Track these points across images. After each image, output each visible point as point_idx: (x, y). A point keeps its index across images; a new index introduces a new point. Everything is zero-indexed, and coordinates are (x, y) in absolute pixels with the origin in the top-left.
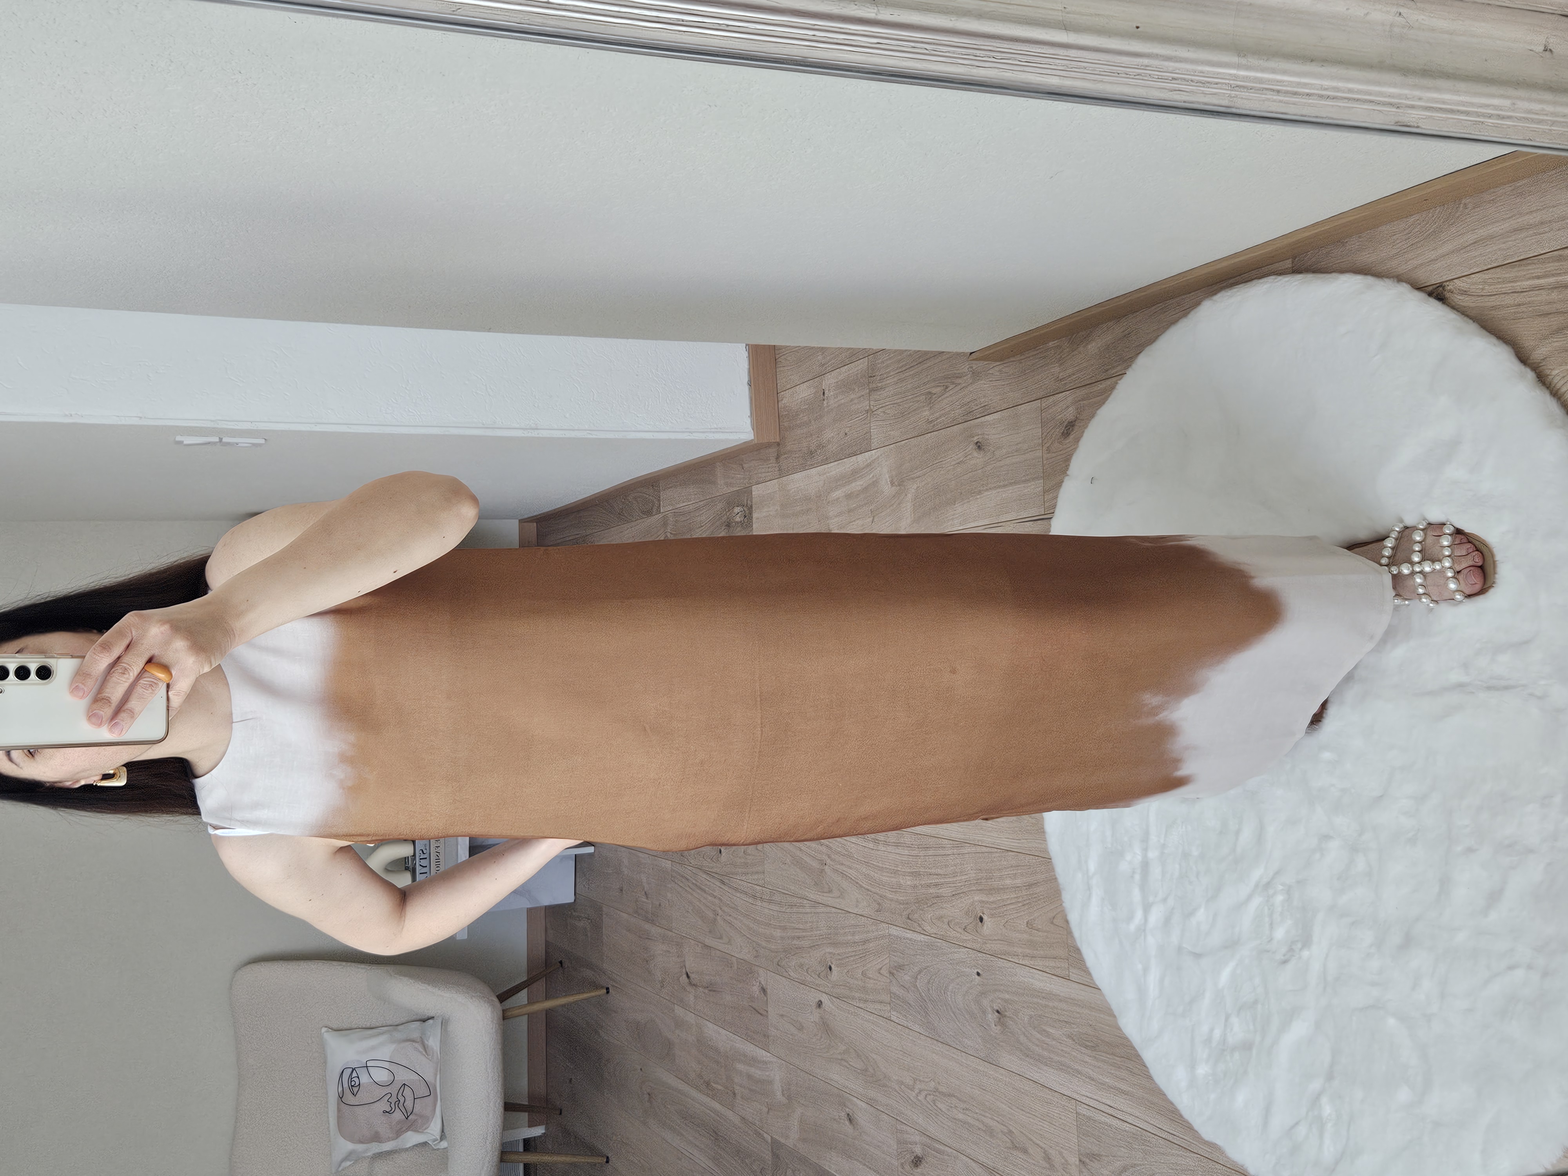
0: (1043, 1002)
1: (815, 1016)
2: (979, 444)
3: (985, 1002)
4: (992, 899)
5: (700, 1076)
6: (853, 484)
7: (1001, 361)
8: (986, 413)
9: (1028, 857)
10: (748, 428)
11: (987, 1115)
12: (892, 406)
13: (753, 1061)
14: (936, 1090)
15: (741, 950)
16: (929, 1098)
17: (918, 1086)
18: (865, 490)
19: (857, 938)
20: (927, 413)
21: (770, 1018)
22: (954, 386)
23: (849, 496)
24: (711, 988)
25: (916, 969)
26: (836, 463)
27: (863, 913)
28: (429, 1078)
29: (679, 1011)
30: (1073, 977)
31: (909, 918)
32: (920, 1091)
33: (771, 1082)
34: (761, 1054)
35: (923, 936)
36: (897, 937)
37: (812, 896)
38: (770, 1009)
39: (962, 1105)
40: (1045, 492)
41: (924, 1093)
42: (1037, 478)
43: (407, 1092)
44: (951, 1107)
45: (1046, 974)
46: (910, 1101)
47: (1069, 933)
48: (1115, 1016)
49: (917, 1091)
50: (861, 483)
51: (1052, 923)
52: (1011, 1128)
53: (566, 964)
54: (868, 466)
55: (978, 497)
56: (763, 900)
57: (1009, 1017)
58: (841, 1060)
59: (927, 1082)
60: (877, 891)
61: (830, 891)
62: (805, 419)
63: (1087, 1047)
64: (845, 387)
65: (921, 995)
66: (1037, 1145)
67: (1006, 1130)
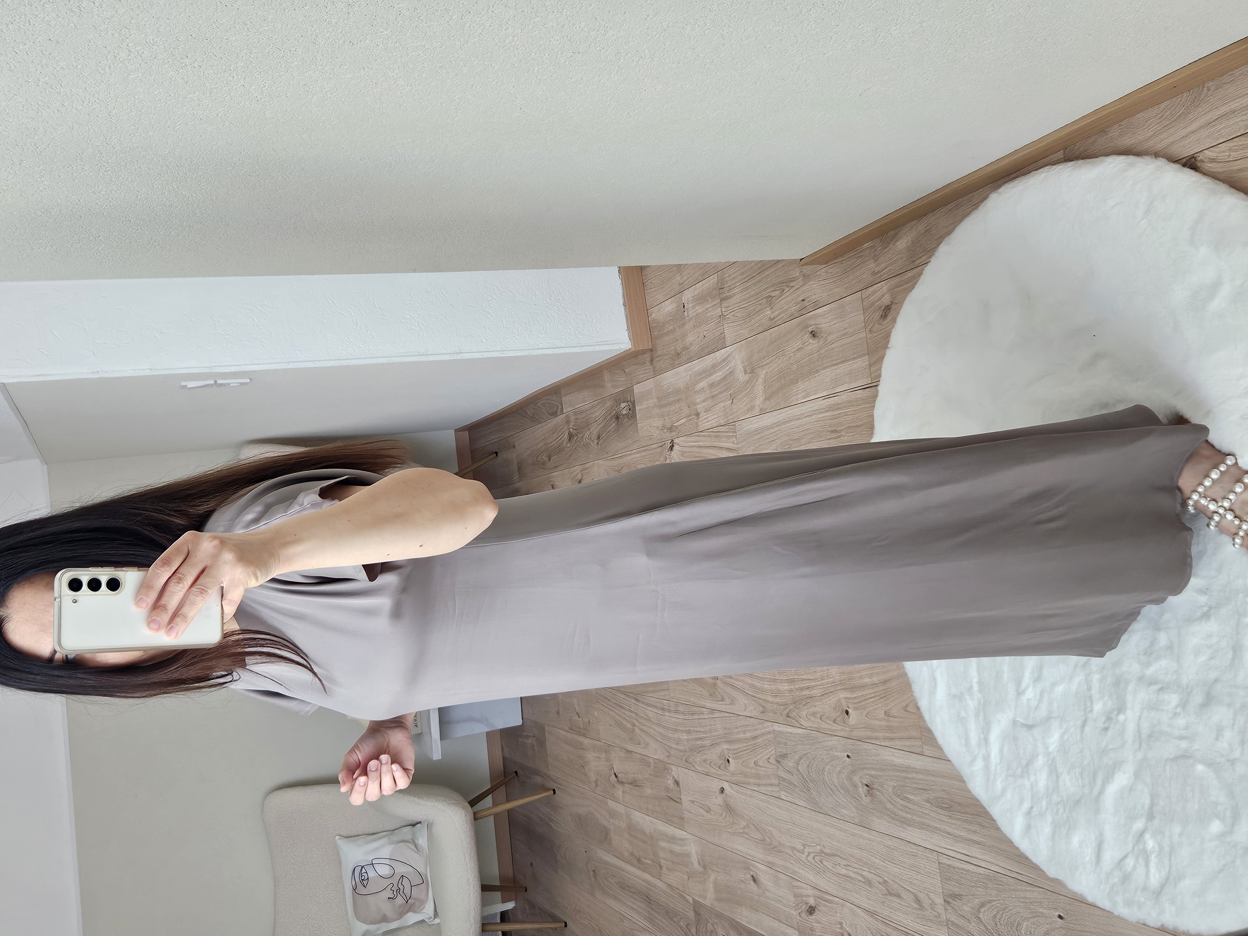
0: (903, 775)
1: (719, 800)
2: (813, 333)
3: (856, 779)
4: (854, 696)
5: (632, 854)
6: (714, 376)
7: (825, 263)
8: (819, 307)
10: (627, 339)
11: (865, 869)
12: (739, 311)
13: (672, 839)
14: (822, 851)
15: (655, 752)
16: (817, 859)
17: (807, 850)
18: (725, 378)
19: (748, 735)
20: (769, 312)
21: (683, 803)
22: (790, 288)
23: (712, 386)
24: (634, 783)
25: (797, 757)
26: (697, 361)
27: (751, 715)
28: (421, 870)
29: (611, 804)
30: (927, 752)
31: (788, 716)
32: (809, 853)
33: (688, 855)
34: (679, 833)
35: (800, 729)
36: (780, 732)
37: (709, 704)
38: (683, 797)
39: (845, 863)
40: (870, 365)
41: (812, 856)
42: (864, 355)
43: (406, 882)
44: (836, 865)
45: (902, 752)
46: (801, 862)
47: (920, 717)
48: (964, 782)
49: (806, 854)
50: (720, 374)
51: (906, 710)
52: (886, 879)
53: (520, 773)
54: (724, 360)
55: (817, 375)
56: (669, 711)
57: (877, 789)
58: (744, 833)
59: (814, 846)
60: (762, 697)
61: (723, 700)
62: (671, 327)
63: (942, 808)
64: (701, 299)
65: (803, 777)
66: (909, 890)
67: (881, 881)
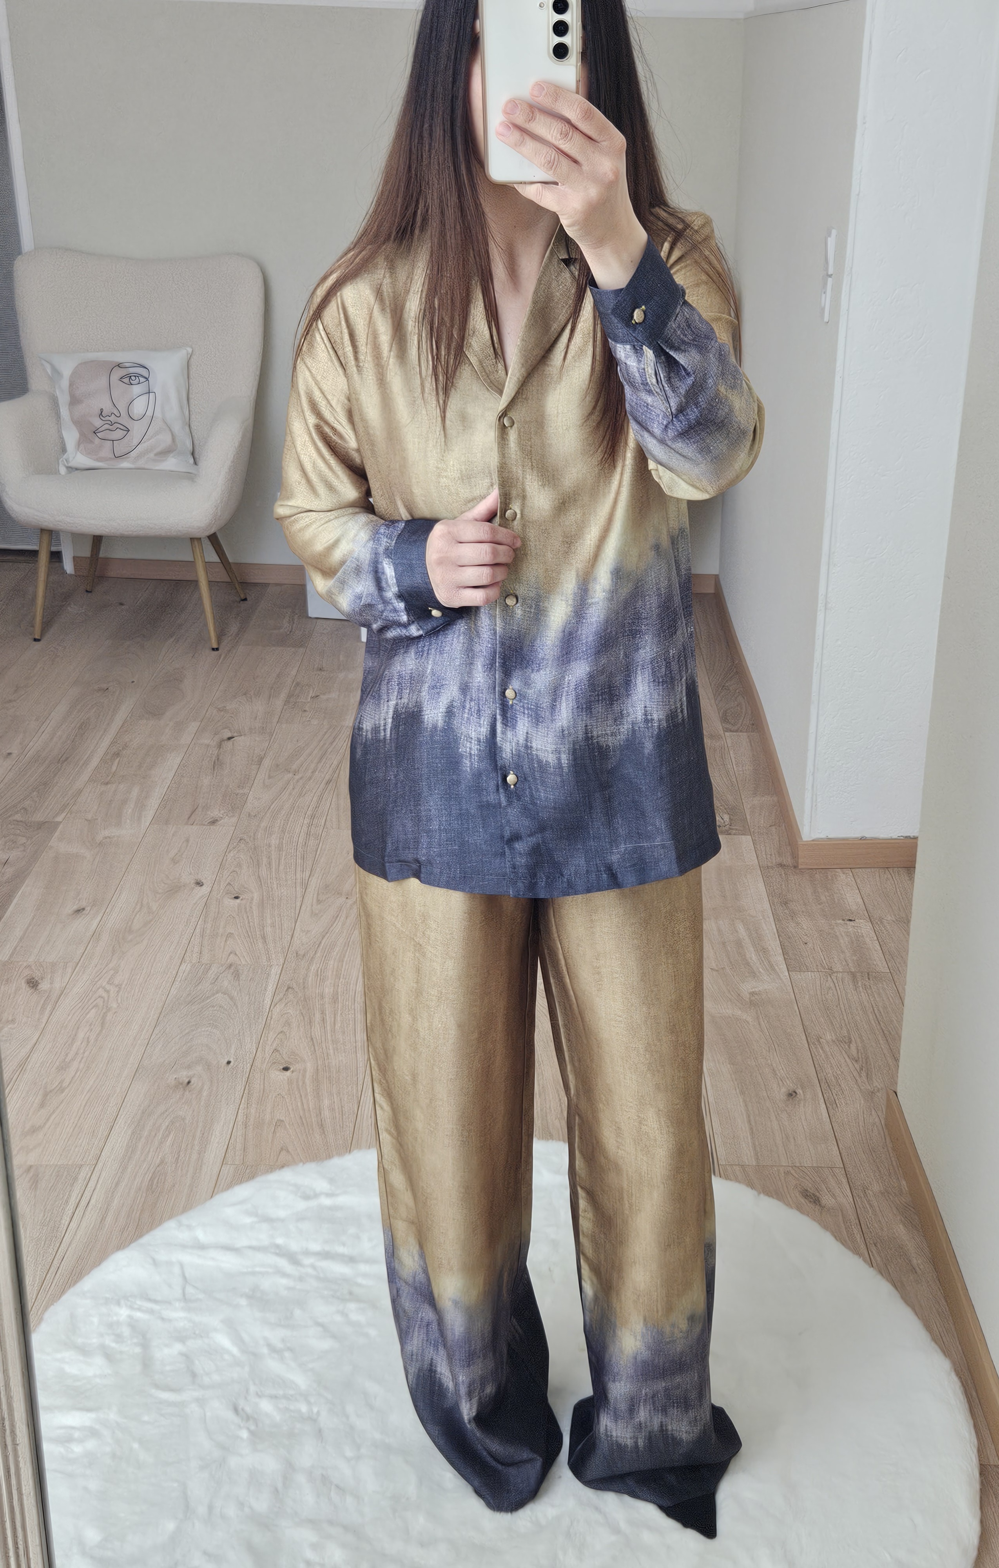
0: (198, 1134)
1: (187, 878)
2: (794, 1094)
3: (199, 1069)
4: (307, 1081)
5: (126, 747)
6: (753, 949)
7: (886, 1125)
8: (828, 1105)
9: (352, 1126)
10: (815, 836)
11: (82, 1065)
12: (837, 997)
13: (140, 807)
15: (256, 799)
16: (100, 1002)
17: (113, 989)
18: (748, 964)
19: (268, 930)
20: (829, 1037)
21: (187, 826)
22: (859, 1071)
23: (739, 942)
24: (217, 764)
25: (235, 993)
26: (775, 930)
27: (295, 938)
28: (134, 457)
29: (194, 727)
30: (225, 1170)
31: (289, 988)
32: (108, 992)
33: (118, 824)
34: (149, 815)
35: (269, 1003)
36: (269, 974)
37: (314, 883)
38: (194, 828)
39: (93, 1038)
40: (743, 1167)
41: (105, 995)
42: (758, 1160)
43: (120, 434)
44: (90, 1025)
45: (229, 1137)
46: (98, 978)
47: (272, 1168)
48: (183, 1213)
49: (108, 987)
50: (754, 959)
51: (282, 1149)
52: (67, 1091)
53: (244, 605)
54: (772, 966)
55: (738, 1090)
56: (310, 825)
57: (183, 1095)
58: (142, 905)
59: (117, 1000)
60: (318, 954)
61: (319, 902)
62: (823, 898)
63: (152, 1180)
64: (858, 945)
65: (208, 998)
66: (48, 1120)
67: (65, 1084)
